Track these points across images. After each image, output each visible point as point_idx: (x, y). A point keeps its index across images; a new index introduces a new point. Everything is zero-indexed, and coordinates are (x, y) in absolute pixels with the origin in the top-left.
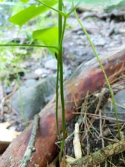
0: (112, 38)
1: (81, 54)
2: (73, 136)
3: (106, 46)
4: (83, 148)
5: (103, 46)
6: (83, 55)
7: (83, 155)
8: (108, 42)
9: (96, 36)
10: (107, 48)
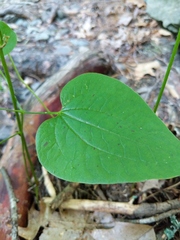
0: (56, 26)
1: (20, 60)
2: (43, 179)
3: (51, 40)
4: (55, 185)
5: (46, 41)
6: (24, 62)
7: (57, 192)
8: (52, 33)
9: (34, 23)
10: (52, 44)
